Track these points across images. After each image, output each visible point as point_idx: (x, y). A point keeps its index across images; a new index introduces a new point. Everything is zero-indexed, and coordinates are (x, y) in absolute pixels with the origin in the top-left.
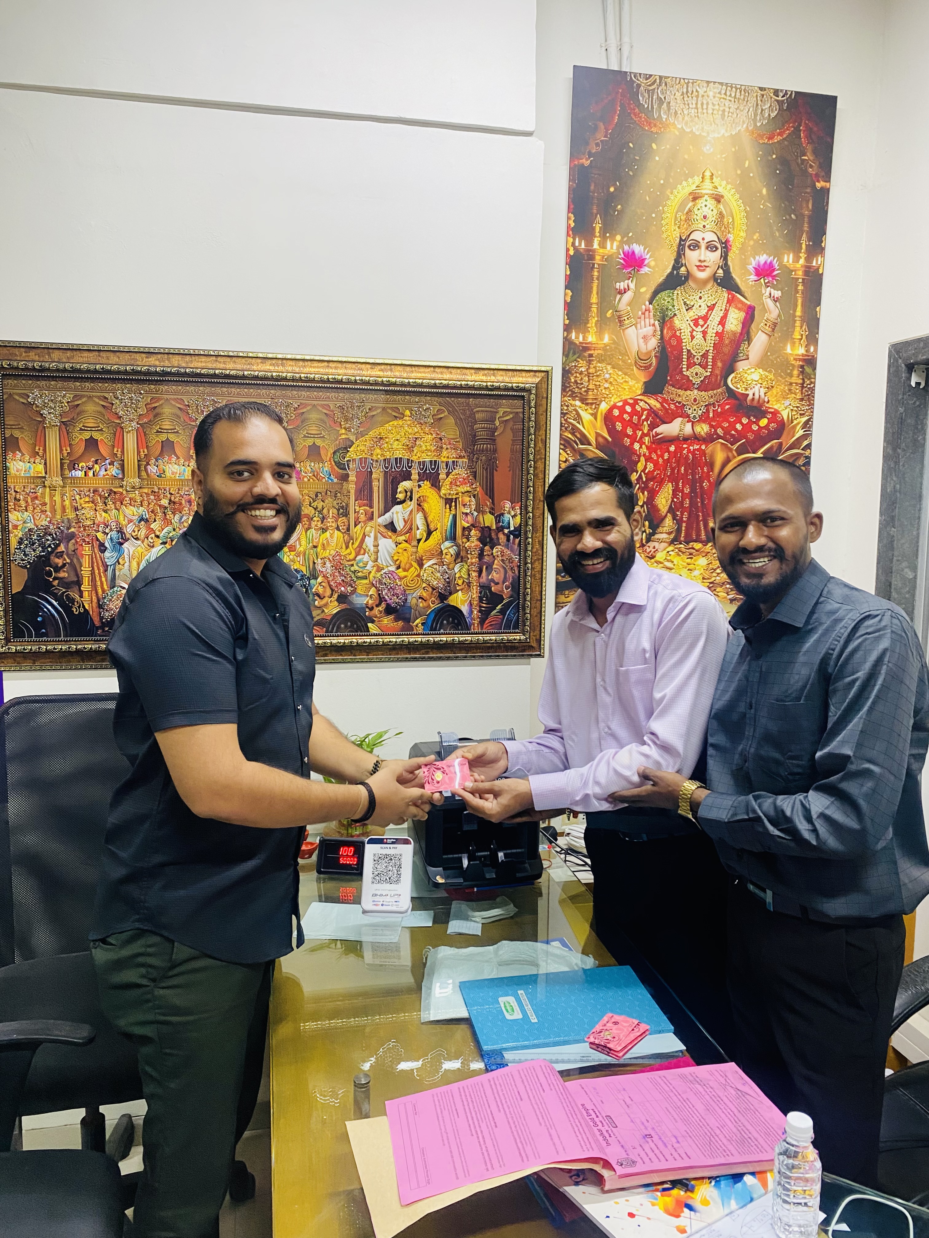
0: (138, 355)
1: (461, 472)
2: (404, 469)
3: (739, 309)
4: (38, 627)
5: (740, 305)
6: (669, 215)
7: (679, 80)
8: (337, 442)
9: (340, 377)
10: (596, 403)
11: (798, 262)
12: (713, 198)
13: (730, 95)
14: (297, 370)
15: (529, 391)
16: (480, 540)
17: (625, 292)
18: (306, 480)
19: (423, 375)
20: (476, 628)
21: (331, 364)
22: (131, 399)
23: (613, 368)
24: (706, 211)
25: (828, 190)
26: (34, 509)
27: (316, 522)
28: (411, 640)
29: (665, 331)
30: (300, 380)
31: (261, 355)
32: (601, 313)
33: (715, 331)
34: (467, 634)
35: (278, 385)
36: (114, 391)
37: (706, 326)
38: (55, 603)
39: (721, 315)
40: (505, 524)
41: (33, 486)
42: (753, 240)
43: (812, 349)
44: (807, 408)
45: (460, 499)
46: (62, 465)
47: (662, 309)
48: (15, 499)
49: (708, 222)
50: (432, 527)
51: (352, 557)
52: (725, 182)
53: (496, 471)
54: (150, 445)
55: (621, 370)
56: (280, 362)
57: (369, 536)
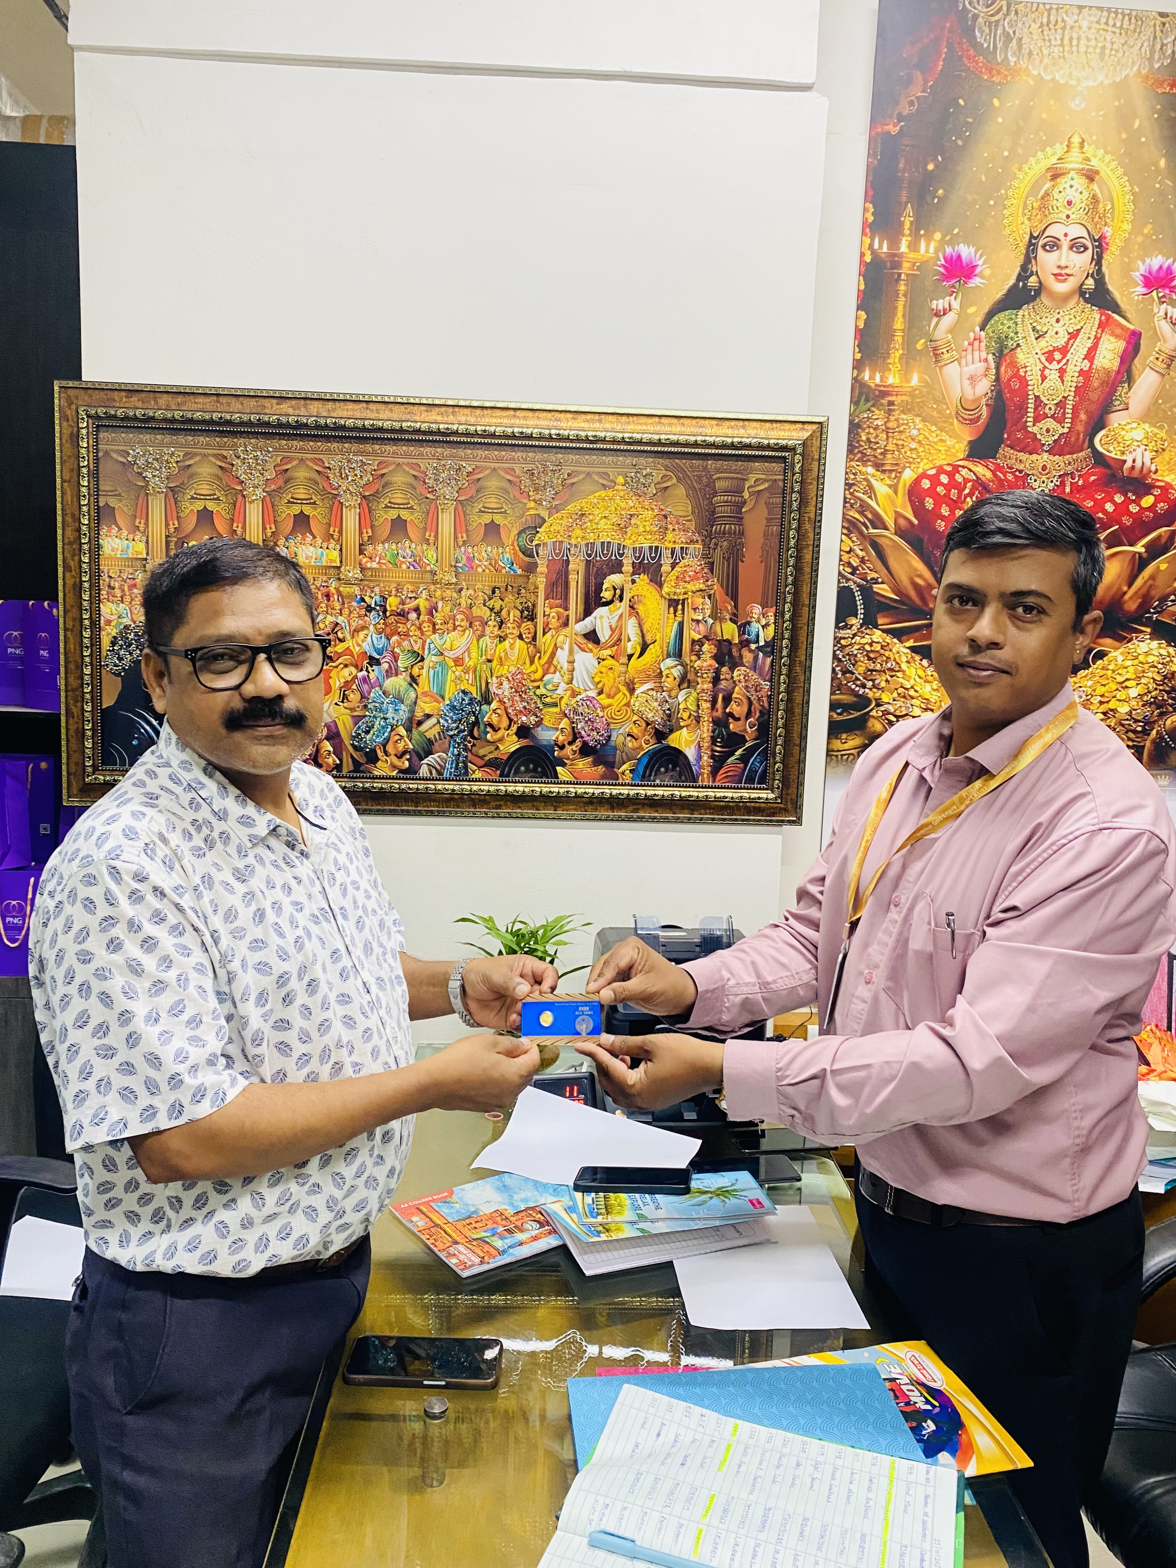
0: (267, 400)
1: (692, 563)
2: (614, 558)
3: (1117, 336)
4: (132, 752)
5: (1118, 331)
6: (1014, 202)
8: (524, 520)
9: (529, 431)
10: (896, 471)
12: (1083, 175)
13: (1114, 25)
14: (472, 420)
15: (793, 450)
16: (715, 657)
17: (945, 314)
18: (480, 570)
19: (644, 427)
21: (518, 413)
22: (256, 458)
23: (924, 421)
24: (1071, 194)
26: (132, 600)
27: (492, 628)
28: (614, 792)
29: (1003, 369)
30: (476, 434)
31: (424, 401)
32: (909, 343)
33: (1078, 369)
34: (693, 787)
35: (447, 442)
36: (234, 447)
37: (1064, 361)
38: (154, 723)
39: (1089, 344)
40: (753, 637)
41: (131, 571)
42: (1143, 234)
45: (690, 601)
46: (168, 543)
47: (999, 338)
48: (109, 586)
49: (1073, 210)
50: (649, 639)
51: (538, 675)
52: (1102, 151)
53: (742, 561)
54: (278, 519)
55: (935, 425)
56: (450, 410)
57: (562, 649)
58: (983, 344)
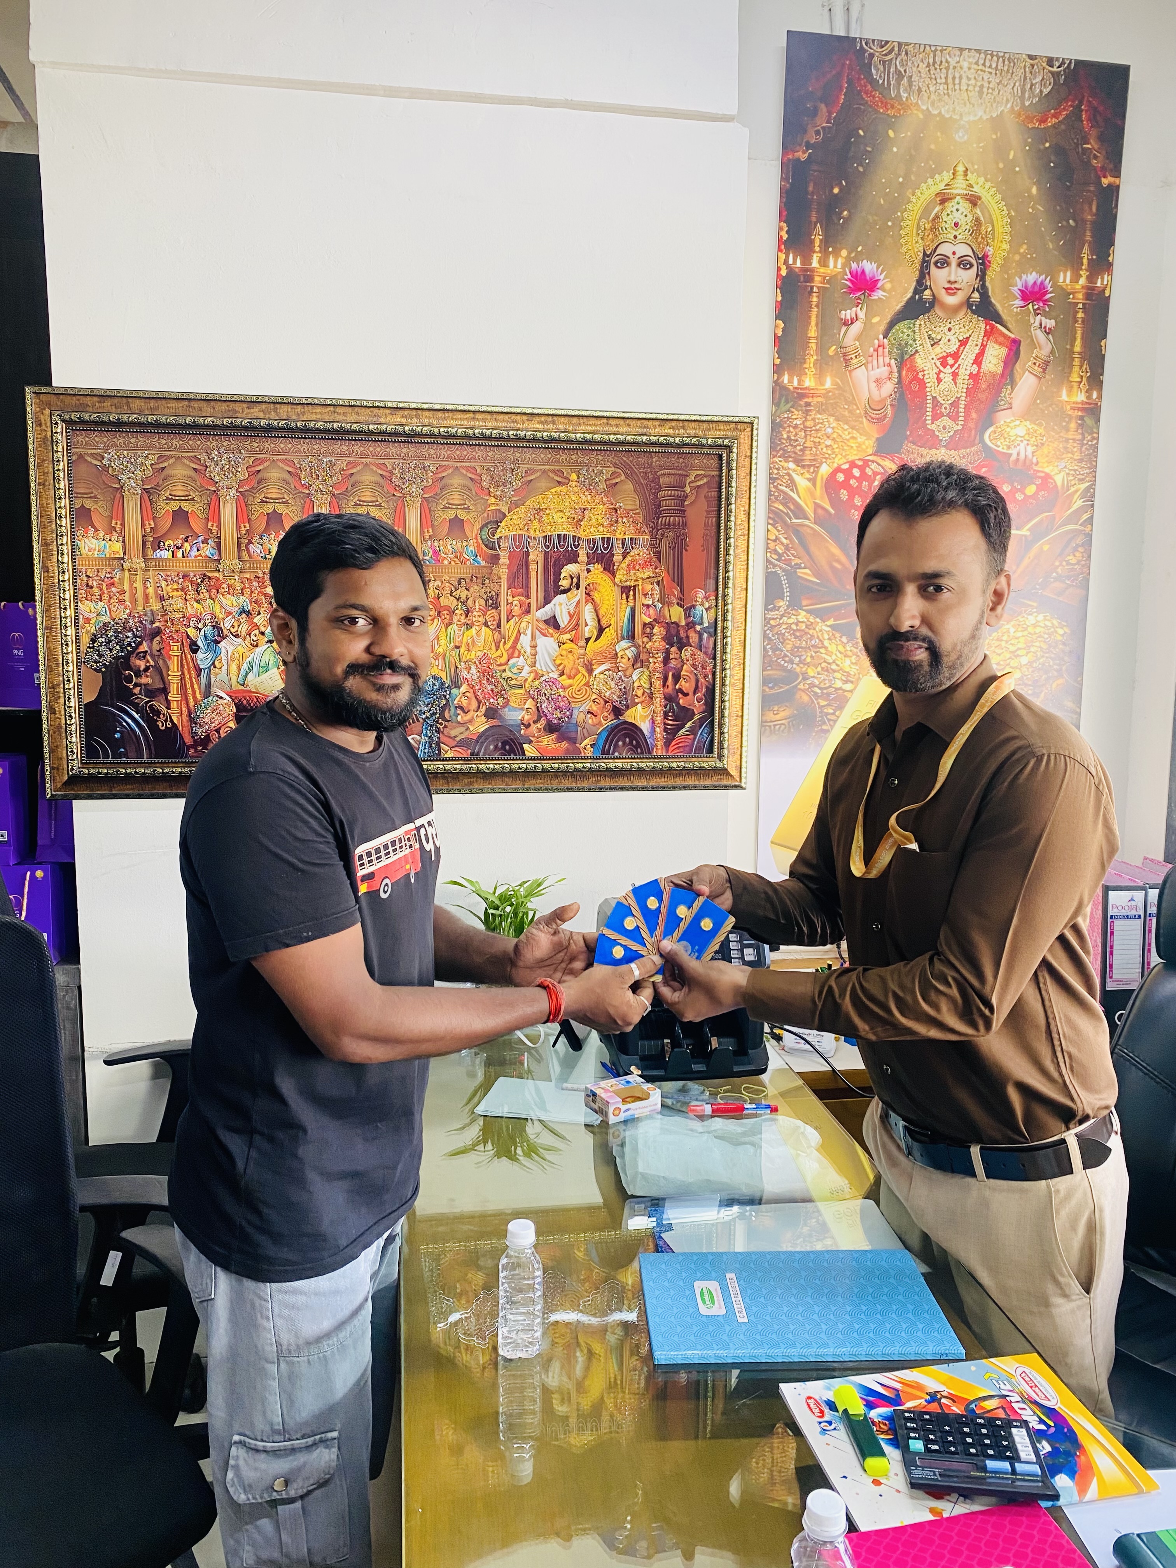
0: (238, 404)
1: (640, 553)
2: (570, 549)
3: (1000, 344)
4: (115, 745)
5: (1001, 339)
6: (909, 223)
7: (922, 48)
8: (485, 515)
9: (488, 432)
10: (815, 466)
11: (1077, 282)
12: (967, 200)
14: (435, 423)
15: (728, 448)
16: (665, 639)
17: (852, 323)
18: (446, 562)
19: (594, 428)
20: (659, 751)
21: (478, 416)
22: (229, 460)
23: (837, 420)
24: (958, 217)
25: (1118, 187)
26: (110, 598)
27: (459, 617)
28: (578, 766)
29: (904, 373)
30: (439, 435)
31: (390, 405)
32: (822, 349)
33: (968, 372)
34: (649, 758)
35: (412, 443)
36: (208, 451)
38: (136, 716)
39: (977, 351)
40: (697, 619)
41: (108, 570)
42: (1020, 254)
43: (1095, 395)
44: (1088, 471)
45: (640, 587)
46: (144, 543)
47: (900, 345)
48: (87, 585)
49: (960, 231)
50: (604, 623)
51: (503, 660)
52: (983, 179)
53: (686, 550)
54: (253, 518)
55: (847, 423)
56: (414, 413)
57: (525, 634)
58: (886, 351)
